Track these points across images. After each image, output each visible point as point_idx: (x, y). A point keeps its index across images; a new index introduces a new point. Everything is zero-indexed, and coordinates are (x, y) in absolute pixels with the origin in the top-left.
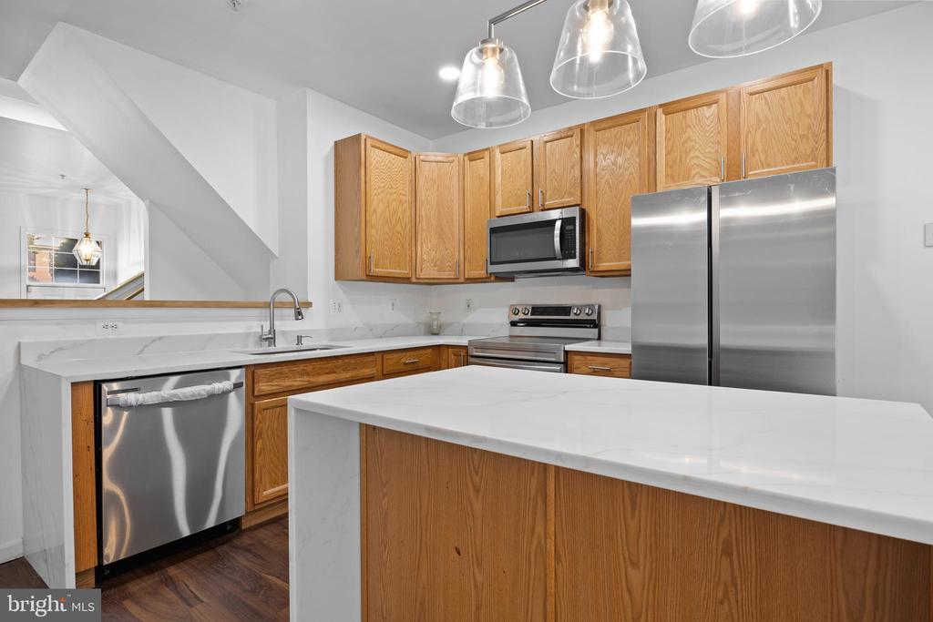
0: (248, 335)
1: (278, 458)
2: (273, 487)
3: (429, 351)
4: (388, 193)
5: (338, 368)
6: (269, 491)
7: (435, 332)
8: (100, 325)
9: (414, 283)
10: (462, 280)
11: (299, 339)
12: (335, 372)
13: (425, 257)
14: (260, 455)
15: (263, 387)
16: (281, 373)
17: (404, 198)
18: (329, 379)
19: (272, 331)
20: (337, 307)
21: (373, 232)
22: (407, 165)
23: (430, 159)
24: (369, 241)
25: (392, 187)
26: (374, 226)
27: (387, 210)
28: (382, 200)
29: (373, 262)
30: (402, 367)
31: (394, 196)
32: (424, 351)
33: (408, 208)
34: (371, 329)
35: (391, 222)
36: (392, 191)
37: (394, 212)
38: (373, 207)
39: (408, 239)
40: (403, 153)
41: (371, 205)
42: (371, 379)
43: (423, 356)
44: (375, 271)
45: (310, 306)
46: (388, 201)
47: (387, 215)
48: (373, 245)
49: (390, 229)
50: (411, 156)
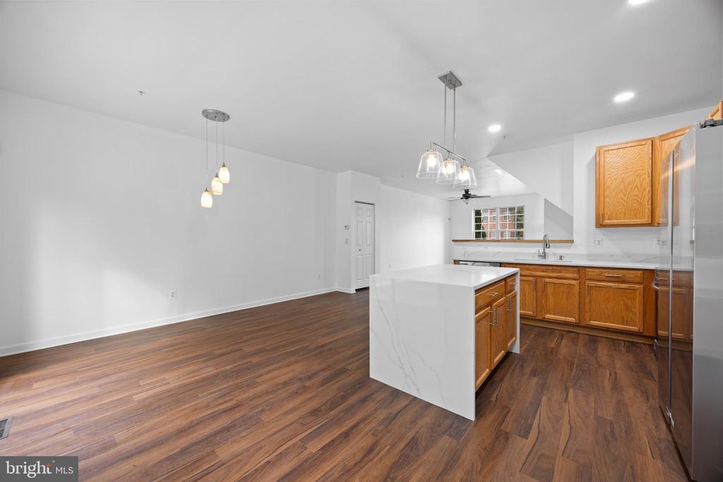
0: (535, 253)
3: (640, 272)
4: (623, 173)
5: (549, 270)
11: (561, 257)
12: (546, 272)
17: (642, 172)
18: (544, 274)
19: (544, 253)
20: (597, 243)
21: (607, 199)
22: (646, 149)
23: (669, 137)
24: (602, 205)
25: (627, 168)
26: (607, 196)
27: (622, 184)
28: (616, 179)
29: (606, 217)
30: (604, 278)
31: (630, 173)
32: (632, 272)
33: (647, 177)
34: (629, 256)
35: (626, 190)
36: (628, 170)
37: (629, 184)
38: (606, 186)
39: (648, 197)
40: (641, 143)
41: (604, 185)
42: (575, 279)
43: (631, 275)
44: (607, 222)
45: (572, 241)
46: (623, 178)
47: (622, 186)
48: (606, 208)
49: (625, 195)
50: (650, 142)
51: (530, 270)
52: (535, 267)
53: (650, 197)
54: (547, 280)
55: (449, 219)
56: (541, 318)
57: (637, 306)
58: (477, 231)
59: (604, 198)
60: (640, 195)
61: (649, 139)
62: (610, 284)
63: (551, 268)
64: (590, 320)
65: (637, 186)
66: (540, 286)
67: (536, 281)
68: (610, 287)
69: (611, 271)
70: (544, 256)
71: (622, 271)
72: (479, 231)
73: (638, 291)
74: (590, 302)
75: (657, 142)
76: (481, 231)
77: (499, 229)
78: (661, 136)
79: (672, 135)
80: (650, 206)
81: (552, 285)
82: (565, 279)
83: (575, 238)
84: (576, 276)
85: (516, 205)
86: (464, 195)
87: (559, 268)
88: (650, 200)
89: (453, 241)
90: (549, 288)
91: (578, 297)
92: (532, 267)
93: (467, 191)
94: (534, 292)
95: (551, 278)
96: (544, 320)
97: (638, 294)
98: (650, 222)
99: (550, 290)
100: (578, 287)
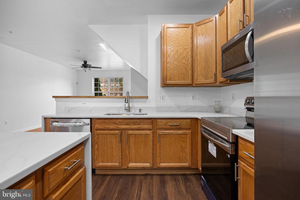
1: (104, 153)
2: (102, 163)
3: (189, 120)
4: (177, 46)
5: (131, 123)
6: (100, 164)
7: (218, 111)
8: (82, 103)
9: (194, 87)
10: (218, 84)
11: (140, 110)
12: (129, 125)
13: (199, 73)
14: (97, 150)
15: (97, 126)
16: (104, 122)
17: (187, 47)
18: (127, 127)
19: (129, 107)
20: (162, 98)
21: (168, 65)
22: (189, 31)
23: (201, 24)
24: (165, 69)
25: (179, 43)
26: (169, 62)
27: (177, 54)
28: (173, 50)
29: (168, 78)
30: (169, 127)
31: (181, 47)
32: (185, 121)
33: (189, 52)
34: (179, 108)
35: (179, 59)
36: (180, 45)
37: (181, 54)
38: (168, 55)
39: (190, 66)
40: (186, 26)
41: (167, 54)
42: (149, 130)
43: (184, 122)
44: (169, 82)
45: (147, 97)
46: (177, 50)
47: (176, 56)
48: (168, 71)
49: (178, 63)
50: (191, 26)
51: (116, 124)
52: (121, 121)
53: (191, 65)
54: (130, 132)
55: (77, 83)
56: (125, 167)
57: (188, 147)
58: (95, 92)
59: (167, 63)
60: (186, 63)
61: (190, 24)
62: (172, 131)
63: (132, 121)
64: (160, 163)
65: (184, 57)
66: (125, 138)
67: (121, 134)
68: (172, 134)
69: (173, 121)
70: (128, 109)
71: (179, 121)
72: (97, 92)
73: (188, 135)
74: (160, 147)
75: (195, 26)
76: (99, 92)
77: (109, 91)
78: (196, 23)
79: (203, 23)
80: (191, 72)
81: (134, 135)
82: (143, 130)
83: (149, 95)
84: (150, 126)
85: (119, 76)
86: (83, 65)
87: (138, 121)
88: (191, 67)
89: (53, 97)
90: (131, 139)
91: (152, 145)
92: (118, 121)
93: (85, 62)
94: (120, 144)
95: (133, 130)
96: (128, 169)
97: (188, 137)
98: (191, 83)
99: (132, 140)
100: (152, 136)
